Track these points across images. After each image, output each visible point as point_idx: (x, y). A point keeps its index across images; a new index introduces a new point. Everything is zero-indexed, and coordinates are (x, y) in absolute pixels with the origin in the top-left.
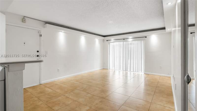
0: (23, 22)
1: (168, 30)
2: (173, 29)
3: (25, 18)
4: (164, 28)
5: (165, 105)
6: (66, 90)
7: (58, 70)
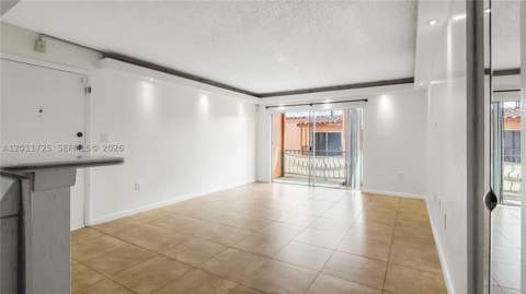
0: (36, 49)
1: (419, 83)
2: (433, 82)
3: (44, 39)
4: (411, 80)
5: (422, 268)
6: (165, 240)
7: (137, 187)
